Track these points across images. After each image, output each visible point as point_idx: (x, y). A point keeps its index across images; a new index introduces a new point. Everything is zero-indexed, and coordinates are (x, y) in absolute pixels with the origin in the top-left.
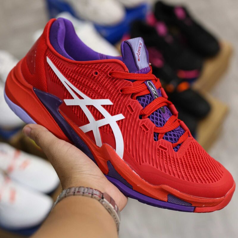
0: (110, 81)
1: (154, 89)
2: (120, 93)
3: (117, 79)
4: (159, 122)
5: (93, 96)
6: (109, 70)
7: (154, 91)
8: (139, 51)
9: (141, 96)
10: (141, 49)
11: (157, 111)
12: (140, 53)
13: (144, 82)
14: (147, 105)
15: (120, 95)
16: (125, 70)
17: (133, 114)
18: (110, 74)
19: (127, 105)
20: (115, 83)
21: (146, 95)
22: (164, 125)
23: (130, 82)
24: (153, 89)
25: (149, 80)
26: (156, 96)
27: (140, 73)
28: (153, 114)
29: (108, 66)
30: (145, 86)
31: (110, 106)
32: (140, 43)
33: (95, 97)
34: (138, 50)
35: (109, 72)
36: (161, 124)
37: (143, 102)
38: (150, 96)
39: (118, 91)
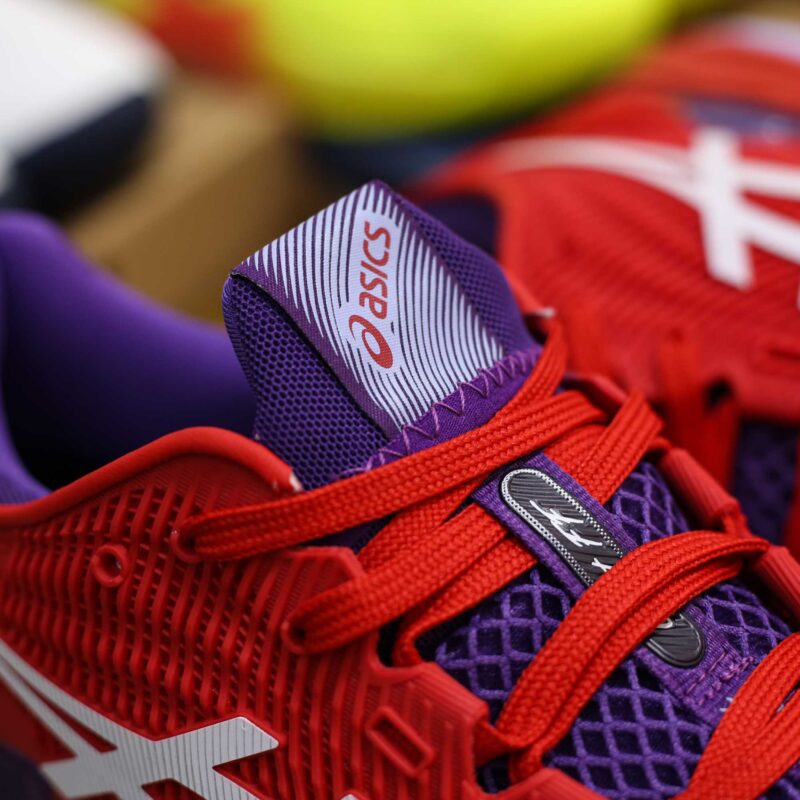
0: (213, 589)
1: (567, 511)
2: (293, 659)
3: (243, 565)
4: (649, 755)
5: (154, 716)
6: (172, 515)
7: (568, 528)
8: (377, 292)
9: (464, 618)
10: (389, 269)
11: (618, 677)
12: (391, 300)
13: (469, 501)
14: (525, 664)
15: (301, 668)
16: (268, 485)
17: (425, 777)
18: (189, 541)
19: (365, 719)
20: (242, 591)
21: (508, 586)
22: (692, 768)
23: (333, 551)
24: (556, 518)
25: (521, 461)
26: (597, 563)
27: (415, 449)
28: (591, 711)
29: (159, 494)
30: (487, 519)
31: (269, 755)
32: (367, 225)
33: (164, 718)
34: (356, 289)
35: (175, 533)
36: (668, 774)
37: (486, 659)
38: (537, 588)
39: (278, 643)
